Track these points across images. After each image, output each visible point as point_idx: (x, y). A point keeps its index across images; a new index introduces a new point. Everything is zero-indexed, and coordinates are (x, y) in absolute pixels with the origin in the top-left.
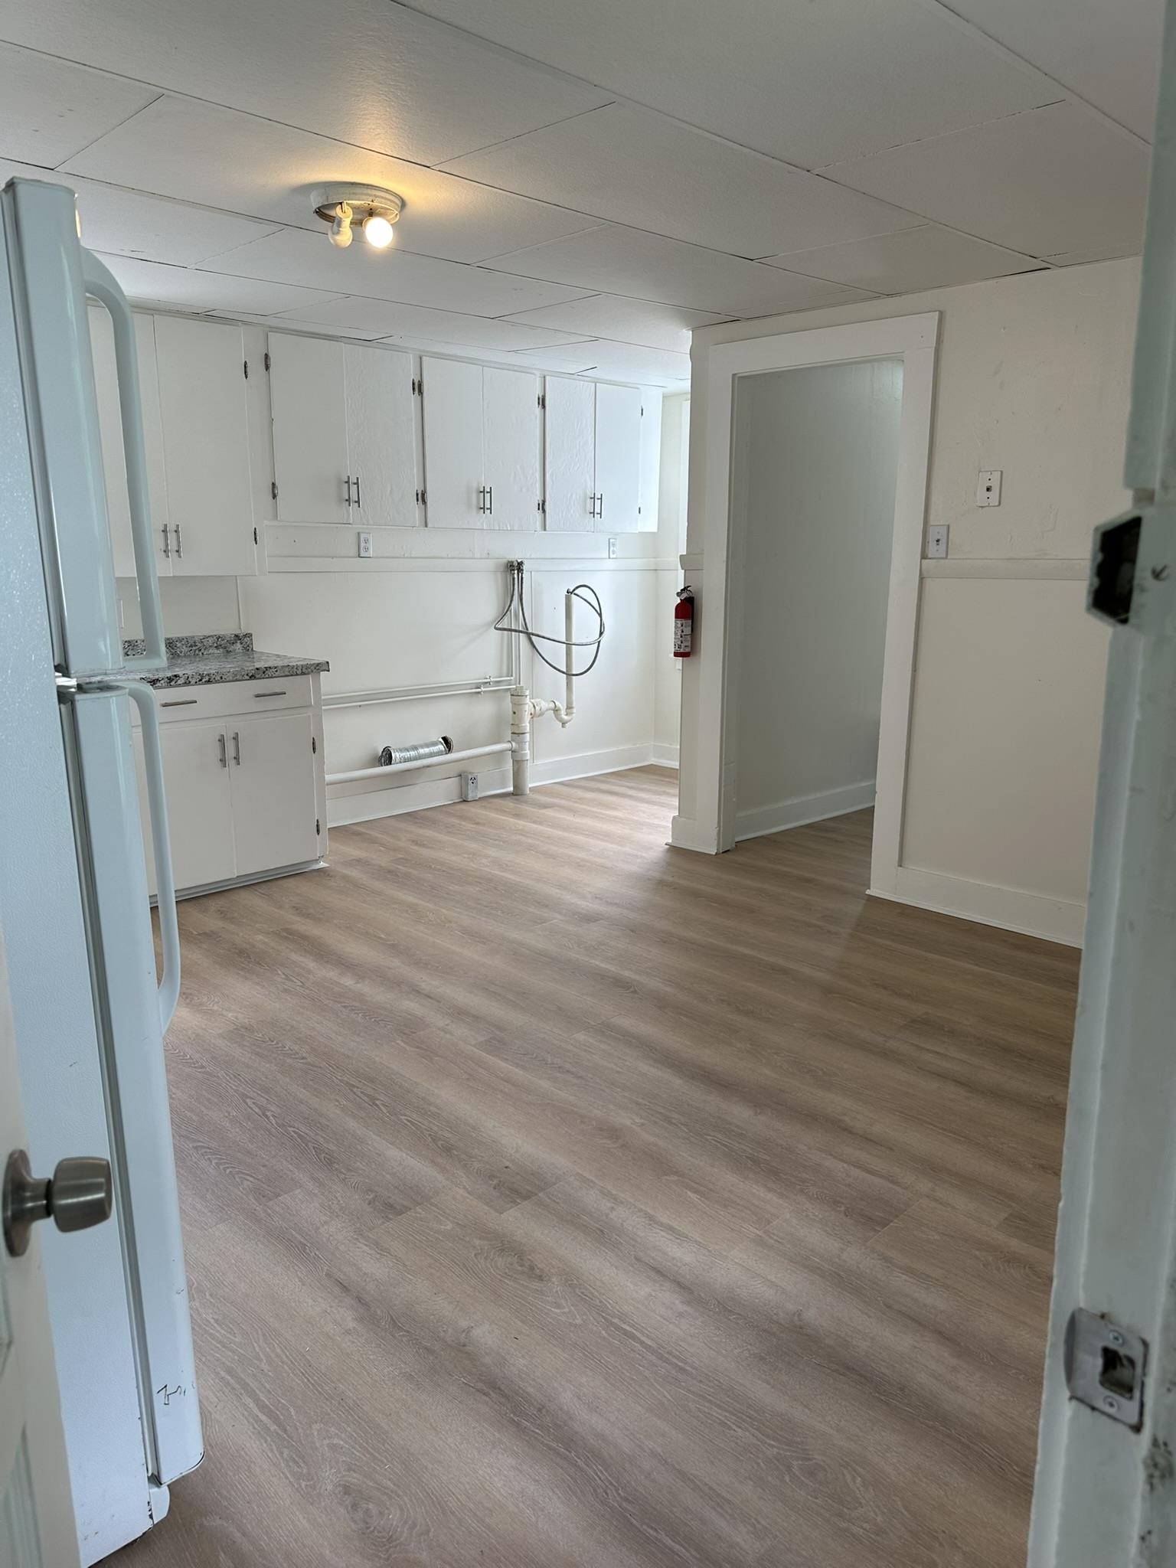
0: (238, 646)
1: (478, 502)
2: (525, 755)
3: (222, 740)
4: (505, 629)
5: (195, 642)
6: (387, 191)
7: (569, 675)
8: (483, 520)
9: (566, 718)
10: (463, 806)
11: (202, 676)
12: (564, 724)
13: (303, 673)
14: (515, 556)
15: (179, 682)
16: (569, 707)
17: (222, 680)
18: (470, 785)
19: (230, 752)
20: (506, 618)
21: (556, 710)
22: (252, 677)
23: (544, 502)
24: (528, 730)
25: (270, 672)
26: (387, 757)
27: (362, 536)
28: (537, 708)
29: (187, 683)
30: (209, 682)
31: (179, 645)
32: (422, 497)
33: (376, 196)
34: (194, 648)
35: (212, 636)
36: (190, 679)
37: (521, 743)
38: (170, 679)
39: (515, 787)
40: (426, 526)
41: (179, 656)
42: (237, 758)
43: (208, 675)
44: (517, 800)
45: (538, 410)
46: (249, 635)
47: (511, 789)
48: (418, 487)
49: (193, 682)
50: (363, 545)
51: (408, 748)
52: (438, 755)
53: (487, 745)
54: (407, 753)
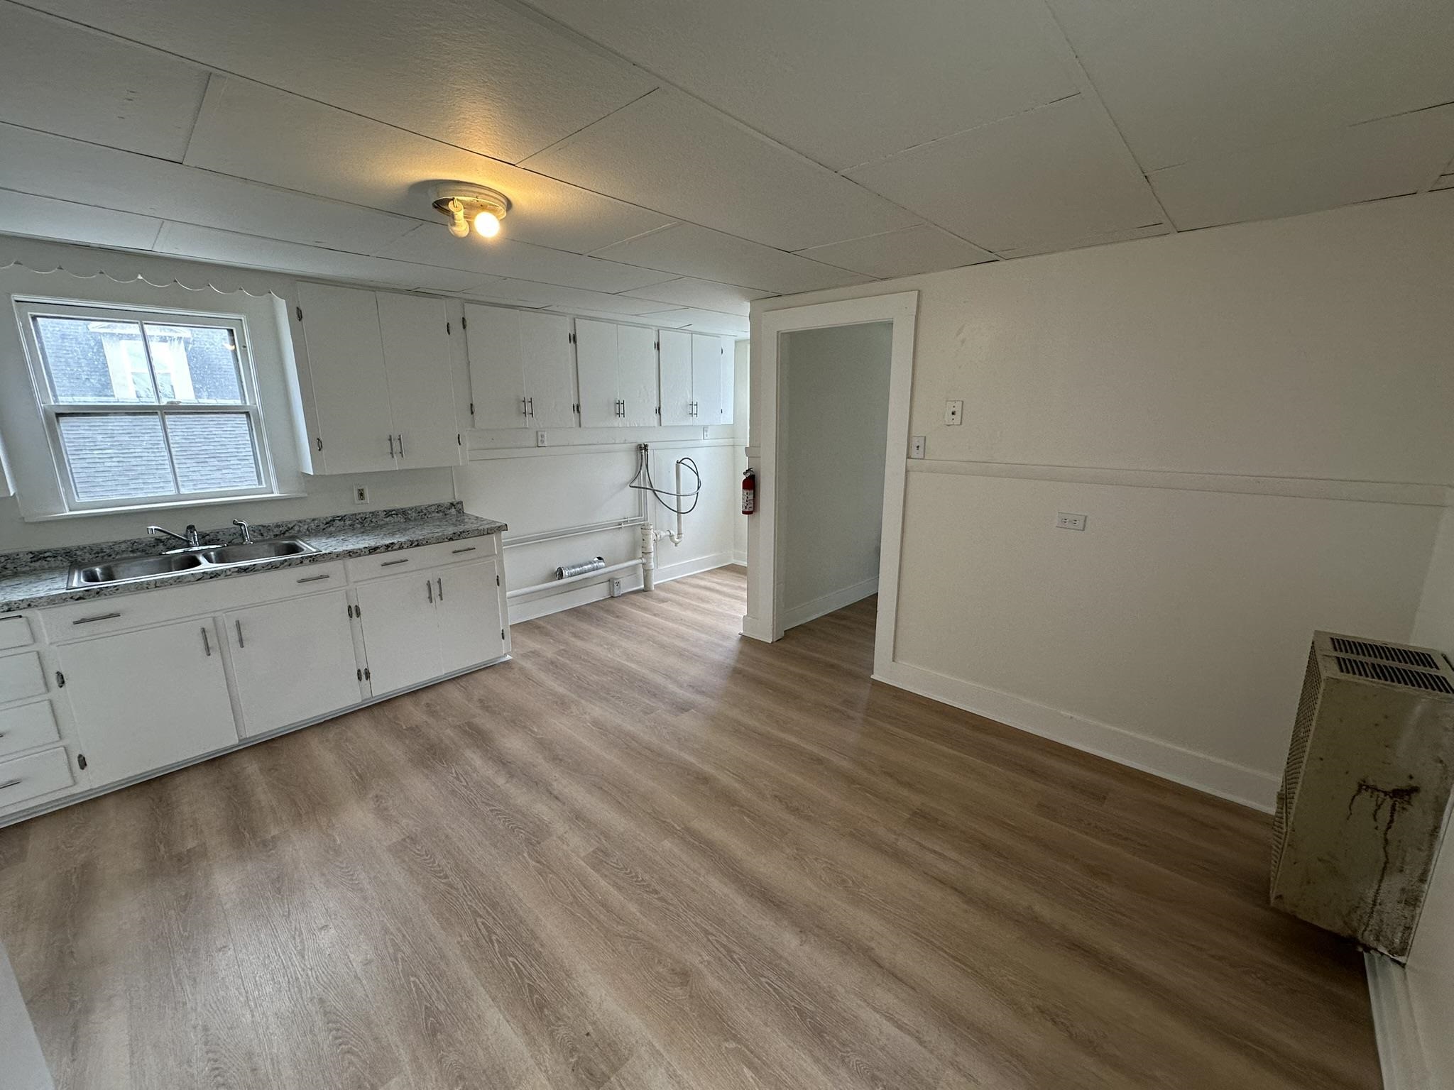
0: (453, 511)
1: (615, 409)
2: (651, 566)
3: (429, 584)
4: (636, 487)
5: (422, 510)
6: (490, 189)
7: (679, 513)
8: (618, 422)
9: (677, 540)
10: (611, 601)
11: (412, 542)
12: (676, 544)
13: (488, 534)
14: (643, 441)
15: (395, 548)
16: (679, 534)
17: (427, 543)
18: (616, 587)
19: (435, 591)
20: (637, 480)
21: (671, 536)
22: (451, 539)
23: (659, 409)
24: (653, 550)
25: (463, 535)
26: (560, 574)
27: (539, 433)
28: (658, 536)
29: (401, 548)
30: (418, 545)
31: (410, 512)
32: (577, 408)
33: (480, 193)
34: (421, 514)
35: (434, 505)
36: (403, 545)
37: (649, 558)
38: (388, 546)
39: (645, 585)
40: (580, 426)
41: (410, 520)
42: (441, 595)
43: (417, 541)
44: (645, 595)
45: (655, 352)
46: (461, 503)
47: (643, 586)
48: (574, 402)
49: (405, 547)
50: (540, 438)
51: (574, 567)
52: (594, 570)
53: (626, 561)
54: (574, 570)
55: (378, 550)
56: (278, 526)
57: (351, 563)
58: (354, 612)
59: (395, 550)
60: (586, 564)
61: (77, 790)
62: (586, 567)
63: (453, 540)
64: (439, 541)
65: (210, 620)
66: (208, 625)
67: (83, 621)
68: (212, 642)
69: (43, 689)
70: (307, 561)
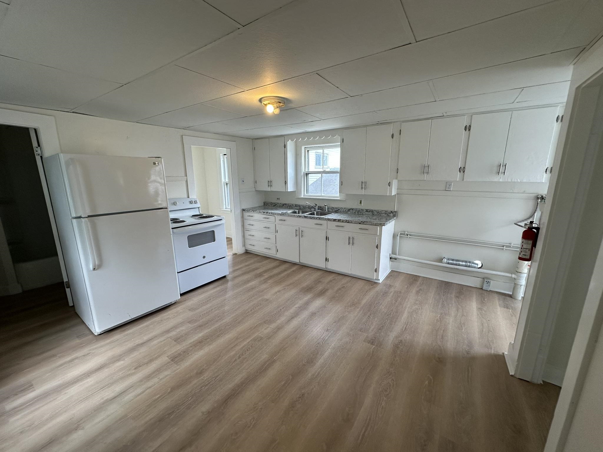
0: (392, 214)
1: (497, 169)
3: (349, 238)
13: (375, 225)
17: (351, 223)
18: (485, 284)
19: (351, 241)
22: (360, 223)
24: (526, 272)
25: (365, 223)
27: (448, 184)
29: (343, 222)
30: (348, 222)
32: (463, 170)
38: (339, 220)
39: (512, 294)
40: (463, 180)
42: (353, 243)
45: (557, 122)
46: (396, 212)
48: (460, 165)
49: (344, 222)
50: (448, 186)
51: (453, 260)
52: (466, 266)
53: (501, 271)
54: (451, 261)
55: (336, 221)
56: (336, 208)
57: (329, 222)
58: (327, 238)
59: (341, 222)
60: (462, 261)
61: (277, 256)
62: (461, 263)
63: (361, 224)
64: (356, 223)
65: (298, 228)
66: (298, 229)
67: (281, 220)
68: (298, 234)
69: (275, 232)
70: (318, 219)
